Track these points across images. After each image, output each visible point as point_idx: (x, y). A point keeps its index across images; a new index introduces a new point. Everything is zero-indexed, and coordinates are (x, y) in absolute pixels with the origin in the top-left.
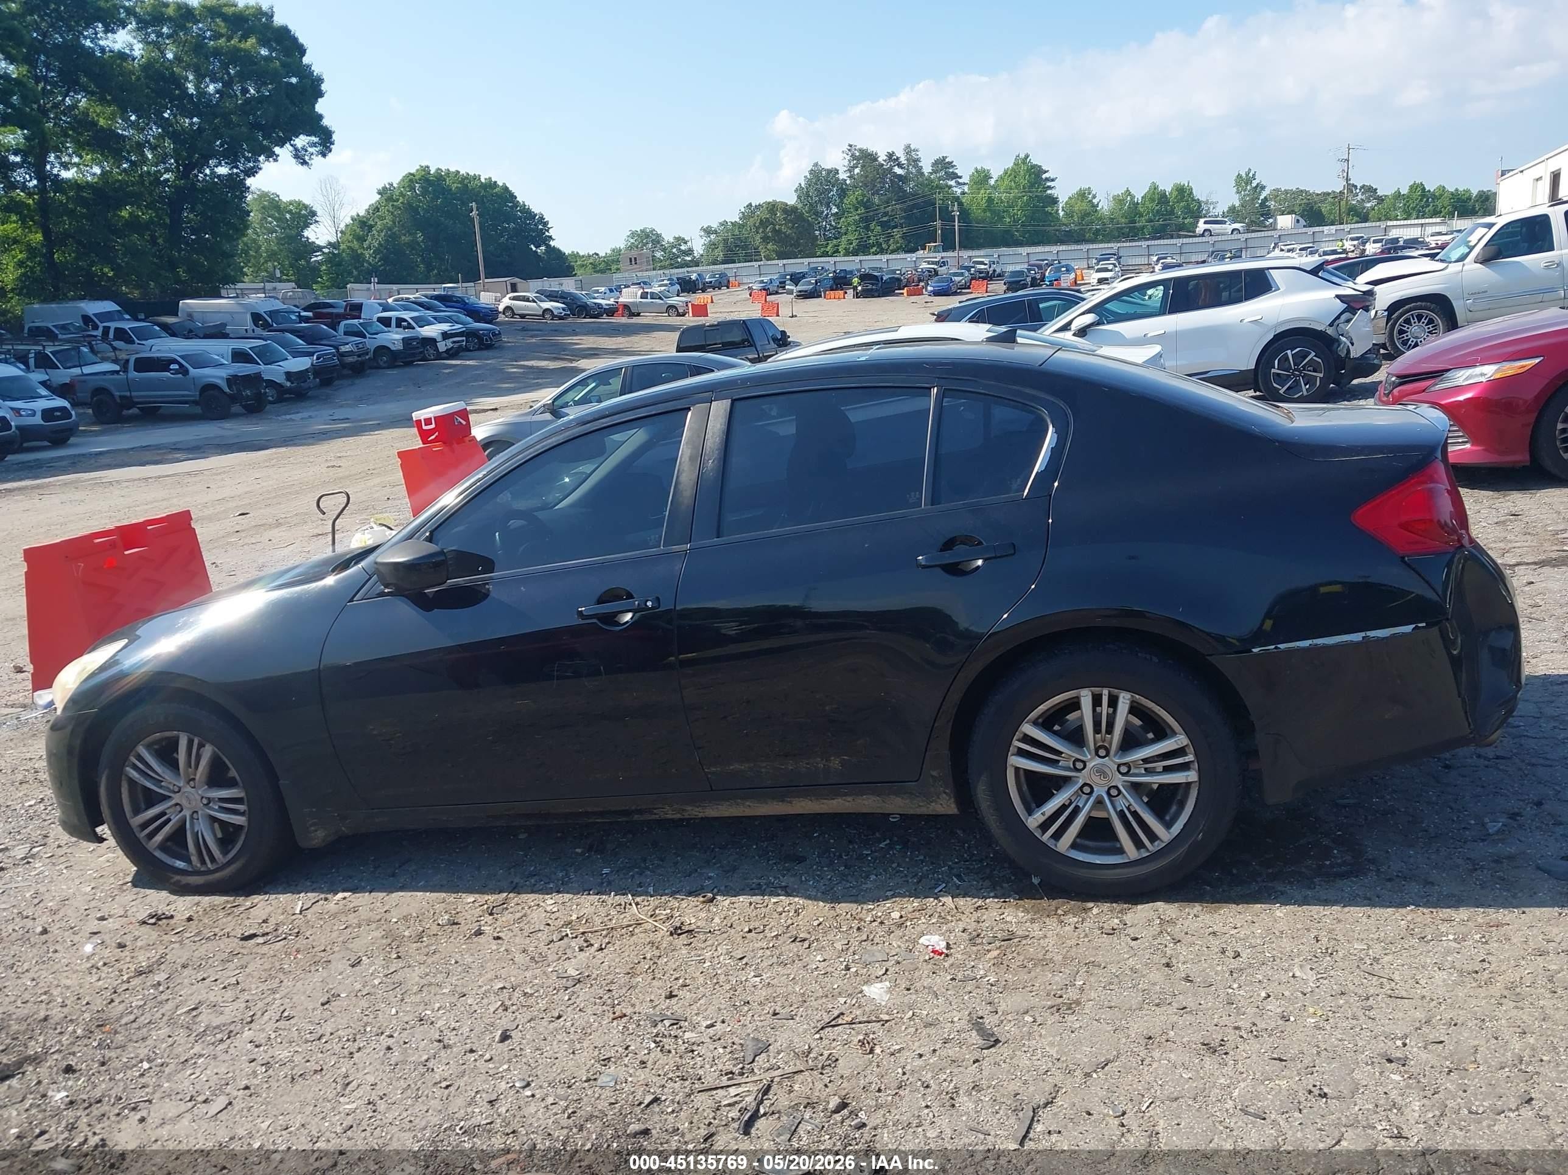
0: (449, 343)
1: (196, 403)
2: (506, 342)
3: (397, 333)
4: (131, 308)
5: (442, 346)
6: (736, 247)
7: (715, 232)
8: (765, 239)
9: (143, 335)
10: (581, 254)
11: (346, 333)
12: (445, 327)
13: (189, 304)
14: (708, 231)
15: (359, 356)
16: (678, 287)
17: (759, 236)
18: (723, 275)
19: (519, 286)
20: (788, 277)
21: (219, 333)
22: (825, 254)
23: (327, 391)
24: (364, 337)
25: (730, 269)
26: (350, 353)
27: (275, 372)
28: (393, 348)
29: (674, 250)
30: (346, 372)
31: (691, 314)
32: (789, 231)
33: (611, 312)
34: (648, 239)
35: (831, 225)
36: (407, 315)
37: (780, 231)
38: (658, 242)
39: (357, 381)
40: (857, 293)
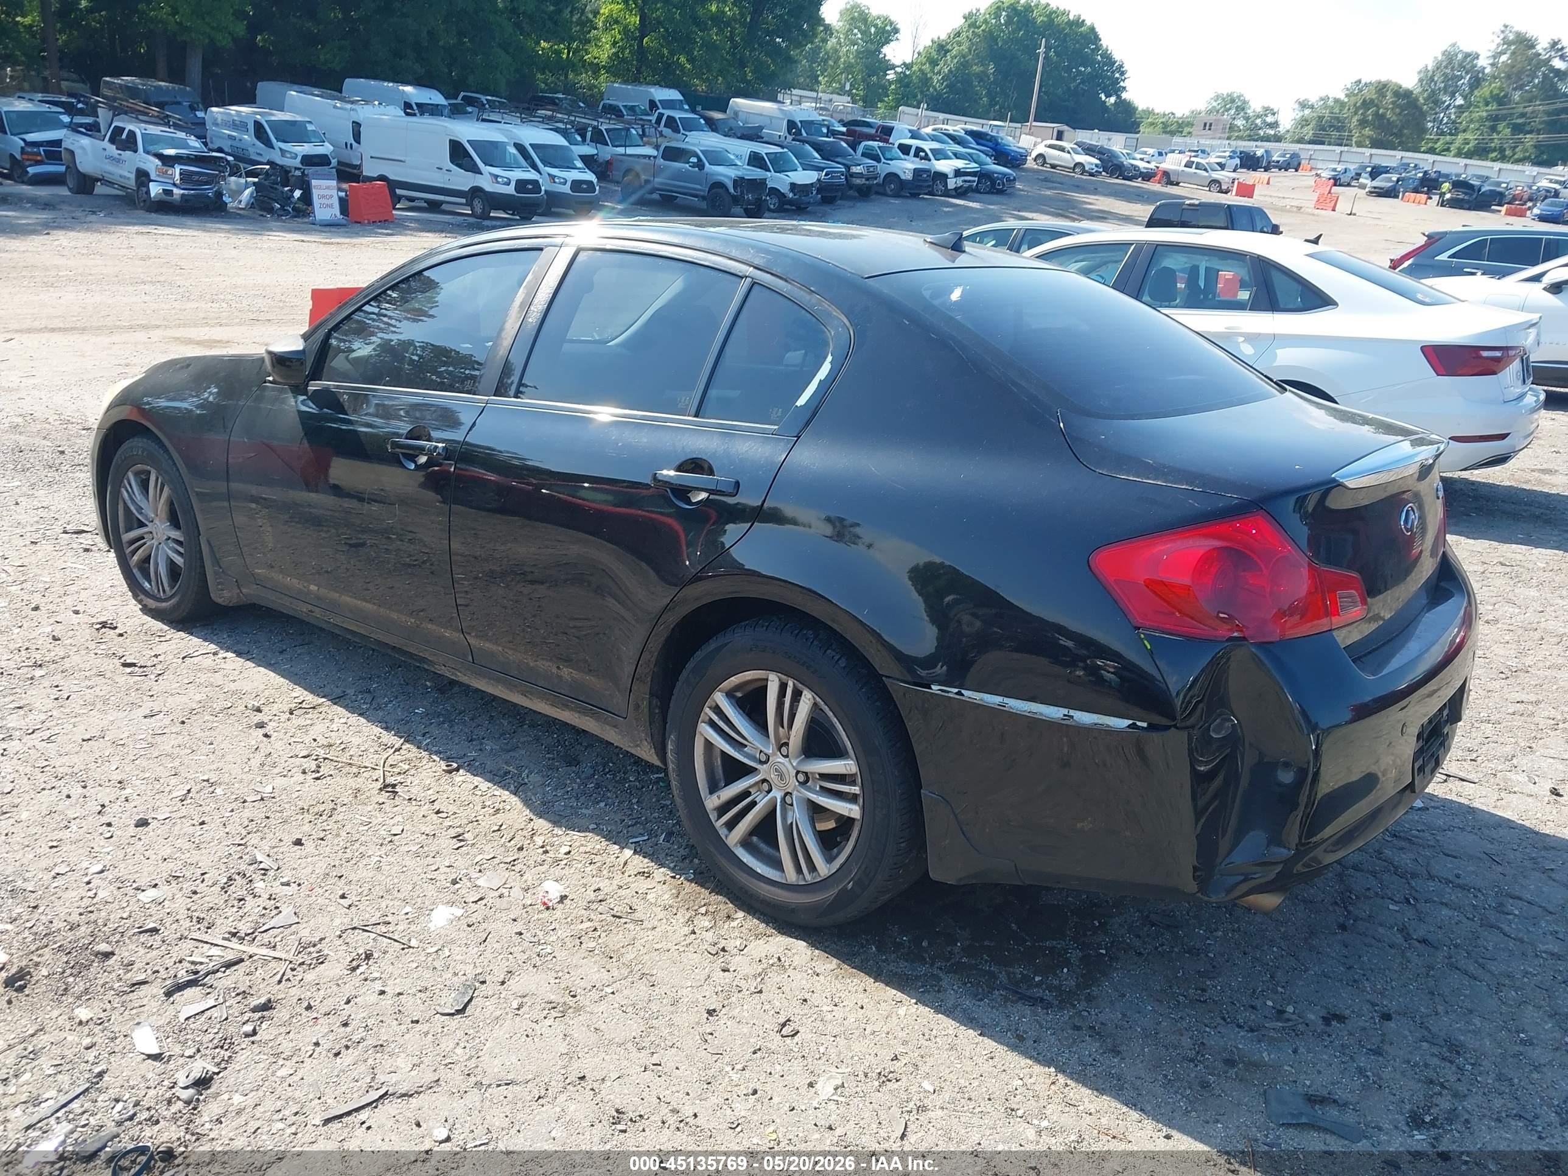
0: (960, 181)
1: (704, 198)
2: (1020, 190)
3: (913, 162)
4: (693, 100)
5: (952, 184)
6: (1331, 127)
7: (1312, 107)
8: (1363, 123)
9: (690, 126)
10: (1156, 111)
11: (863, 155)
12: (960, 164)
13: (739, 103)
14: (1303, 105)
15: (867, 179)
16: (1238, 161)
17: (1356, 118)
18: (1295, 155)
19: (1066, 134)
20: (1369, 169)
21: (753, 135)
22: (1431, 151)
23: (827, 208)
24: (879, 160)
25: (1306, 151)
26: (860, 175)
27: (781, 181)
28: (903, 177)
29: (1258, 121)
30: (851, 193)
31: (1234, 193)
32: (1394, 118)
33: (1147, 176)
34: (1234, 104)
35: (1449, 117)
36: (927, 146)
37: (1383, 116)
38: (1243, 109)
39: (859, 204)
40: (1443, 201)
